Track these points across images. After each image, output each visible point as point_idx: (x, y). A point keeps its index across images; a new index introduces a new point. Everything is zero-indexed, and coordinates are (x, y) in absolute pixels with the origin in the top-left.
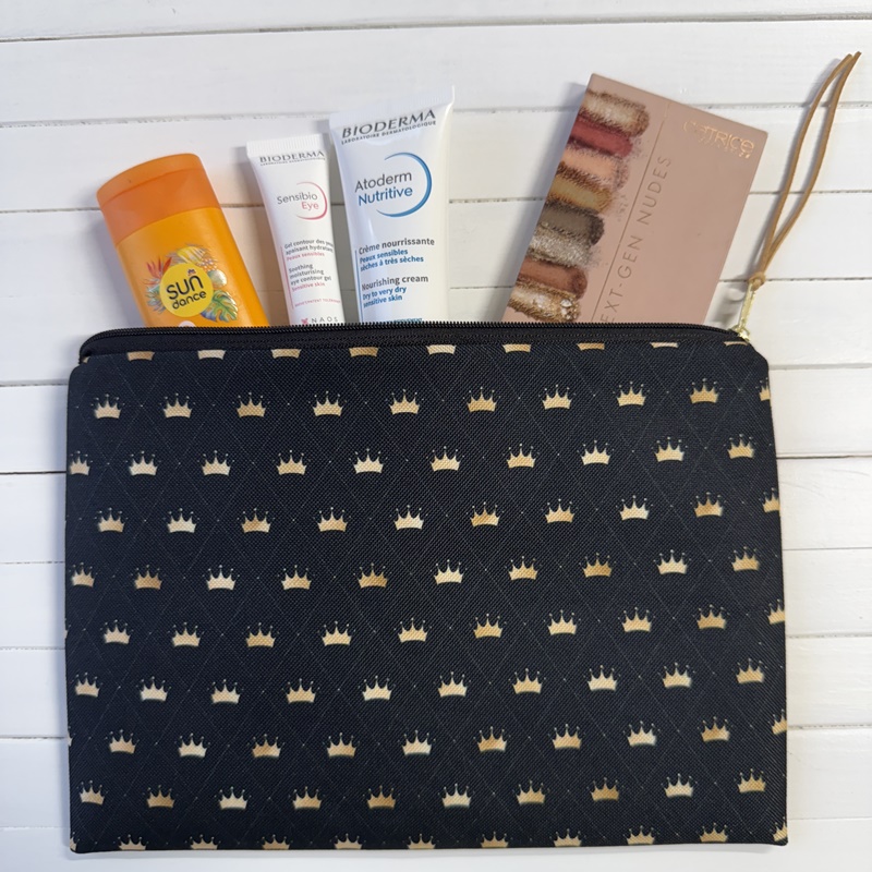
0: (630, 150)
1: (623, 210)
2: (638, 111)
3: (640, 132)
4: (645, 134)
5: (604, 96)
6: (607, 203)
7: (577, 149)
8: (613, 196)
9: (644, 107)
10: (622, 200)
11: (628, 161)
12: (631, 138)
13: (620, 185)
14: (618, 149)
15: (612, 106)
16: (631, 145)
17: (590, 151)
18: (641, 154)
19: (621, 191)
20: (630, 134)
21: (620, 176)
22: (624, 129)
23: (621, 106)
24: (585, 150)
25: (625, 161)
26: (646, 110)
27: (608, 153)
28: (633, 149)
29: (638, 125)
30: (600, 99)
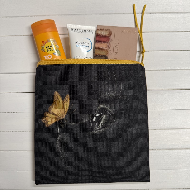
0: (109, 40)
1: (111, 53)
2: (109, 31)
3: (111, 35)
4: (112, 35)
5: (101, 29)
6: (107, 53)
7: (98, 43)
8: (108, 51)
9: (110, 30)
10: (110, 51)
11: (110, 42)
12: (109, 37)
13: (109, 48)
14: (107, 40)
15: (103, 31)
16: (109, 39)
17: (101, 43)
18: (112, 40)
19: (110, 49)
20: (109, 36)
21: (109, 46)
22: (107, 36)
23: (105, 31)
24: (100, 43)
25: (109, 43)
26: (111, 30)
27: (105, 42)
28: (110, 39)
29: (110, 34)
30: (100, 31)
